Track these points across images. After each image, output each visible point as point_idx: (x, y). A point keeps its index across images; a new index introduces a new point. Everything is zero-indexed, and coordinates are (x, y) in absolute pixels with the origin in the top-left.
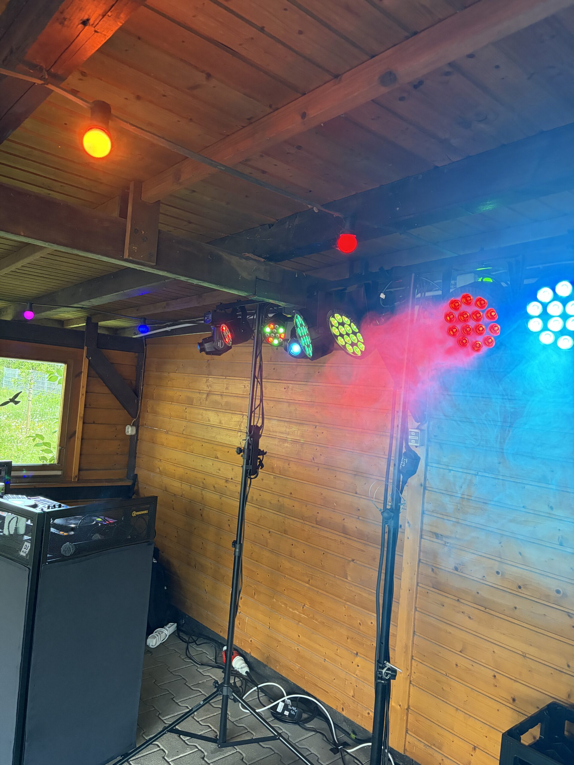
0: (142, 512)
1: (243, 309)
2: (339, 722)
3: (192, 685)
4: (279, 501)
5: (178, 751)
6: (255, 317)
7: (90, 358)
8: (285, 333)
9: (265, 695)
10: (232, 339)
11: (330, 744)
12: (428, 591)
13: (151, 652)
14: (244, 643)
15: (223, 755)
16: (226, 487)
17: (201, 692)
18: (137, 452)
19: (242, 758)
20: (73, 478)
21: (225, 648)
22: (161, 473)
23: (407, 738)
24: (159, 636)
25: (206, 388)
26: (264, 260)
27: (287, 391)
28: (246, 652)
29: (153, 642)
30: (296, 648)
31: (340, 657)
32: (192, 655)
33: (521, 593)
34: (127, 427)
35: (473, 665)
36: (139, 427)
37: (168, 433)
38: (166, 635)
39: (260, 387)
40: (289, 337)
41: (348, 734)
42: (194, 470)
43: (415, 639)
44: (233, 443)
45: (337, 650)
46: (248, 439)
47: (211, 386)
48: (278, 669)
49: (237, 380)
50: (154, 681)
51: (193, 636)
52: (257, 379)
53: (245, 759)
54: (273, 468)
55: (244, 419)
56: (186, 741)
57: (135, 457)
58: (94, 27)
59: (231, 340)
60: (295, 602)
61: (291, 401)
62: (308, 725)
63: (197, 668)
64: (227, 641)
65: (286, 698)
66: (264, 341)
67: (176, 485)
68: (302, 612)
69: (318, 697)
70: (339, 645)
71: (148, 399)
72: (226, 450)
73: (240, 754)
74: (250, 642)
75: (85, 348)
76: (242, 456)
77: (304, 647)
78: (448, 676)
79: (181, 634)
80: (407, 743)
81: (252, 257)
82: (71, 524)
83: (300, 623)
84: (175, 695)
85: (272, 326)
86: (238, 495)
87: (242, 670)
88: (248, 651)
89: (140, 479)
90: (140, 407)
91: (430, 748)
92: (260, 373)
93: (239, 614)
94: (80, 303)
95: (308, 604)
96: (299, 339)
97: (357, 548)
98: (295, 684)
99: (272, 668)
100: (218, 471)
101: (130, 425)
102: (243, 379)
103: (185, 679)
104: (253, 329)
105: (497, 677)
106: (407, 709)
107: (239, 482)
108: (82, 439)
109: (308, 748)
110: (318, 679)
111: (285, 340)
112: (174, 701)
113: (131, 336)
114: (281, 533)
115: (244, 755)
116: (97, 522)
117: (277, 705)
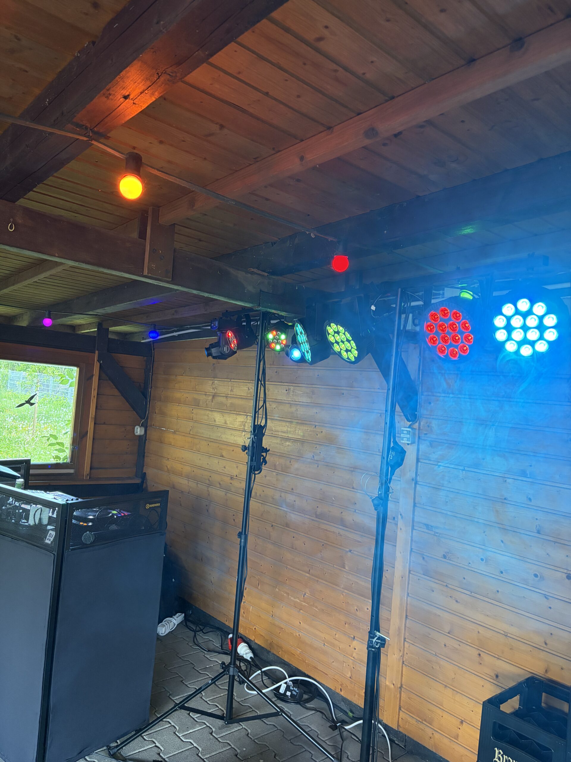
0: (156, 505)
1: (248, 317)
2: (337, 702)
3: (200, 669)
4: (281, 496)
5: (188, 727)
6: (259, 323)
7: (101, 362)
8: (286, 339)
9: (269, 678)
10: (237, 344)
11: (329, 721)
12: (420, 578)
13: (161, 640)
14: (248, 631)
15: (230, 730)
16: (231, 483)
17: (208, 676)
18: (146, 451)
19: (247, 733)
20: (85, 476)
21: (231, 636)
22: (168, 471)
23: (400, 715)
24: (168, 625)
25: (212, 390)
26: (267, 274)
27: (288, 392)
28: (250, 640)
29: (162, 630)
30: (297, 634)
31: (338, 641)
32: (200, 642)
33: (503, 577)
34: (136, 428)
35: (459, 645)
36: (147, 427)
37: (175, 433)
38: (175, 625)
39: (263, 389)
40: (290, 344)
41: (346, 713)
42: (201, 468)
43: (407, 622)
44: (238, 443)
45: (336, 634)
46: (253, 438)
47: (216, 389)
48: (280, 654)
49: (242, 383)
50: (164, 665)
51: (200, 625)
52: (261, 382)
53: (251, 734)
54: (275, 465)
55: (247, 419)
56: (195, 719)
57: (144, 456)
58: (133, 101)
59: (236, 346)
60: (296, 591)
61: (292, 402)
62: (308, 705)
63: (204, 654)
64: (232, 630)
65: (288, 680)
66: (267, 346)
67: (183, 483)
68: (302, 600)
69: (318, 679)
70: (337, 631)
71: (156, 401)
72: (231, 448)
73: (245, 730)
74: (254, 629)
75: (97, 352)
76: (247, 453)
77: (305, 633)
78: (438, 656)
79: (188, 623)
80: (400, 719)
81: (257, 272)
82: (89, 516)
83: (301, 611)
84: (184, 678)
85: (275, 333)
86: (242, 492)
87: (247, 656)
88: (252, 638)
89: (149, 477)
90: (148, 408)
91: (421, 723)
92: (264, 377)
93: (244, 603)
94: (94, 311)
95: (309, 593)
96: (299, 346)
97: (354, 539)
98: (297, 668)
99: (275, 653)
100: (224, 469)
101: (139, 426)
102: (247, 381)
103: (193, 664)
104: (257, 335)
105: (481, 655)
106: (400, 688)
107: (244, 480)
108: (93, 439)
109: (309, 725)
110: (318, 663)
111: (287, 346)
112: (183, 683)
113: (139, 341)
114: (283, 526)
115: (249, 731)
116: (113, 515)
117: (279, 687)
